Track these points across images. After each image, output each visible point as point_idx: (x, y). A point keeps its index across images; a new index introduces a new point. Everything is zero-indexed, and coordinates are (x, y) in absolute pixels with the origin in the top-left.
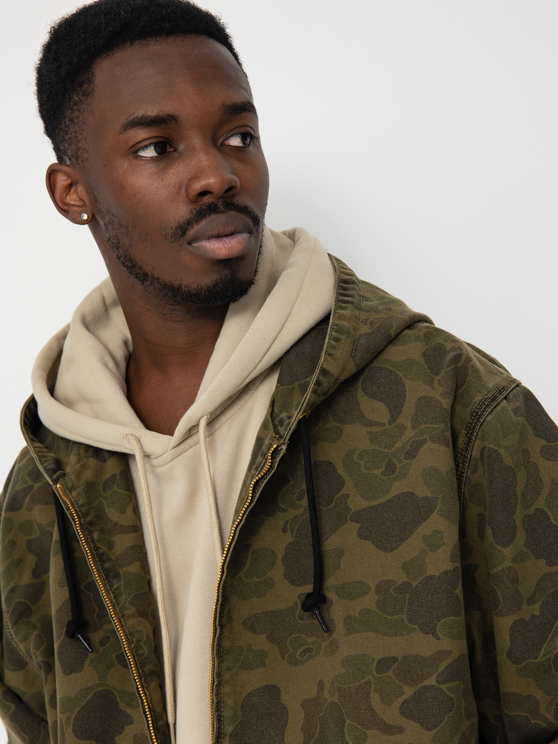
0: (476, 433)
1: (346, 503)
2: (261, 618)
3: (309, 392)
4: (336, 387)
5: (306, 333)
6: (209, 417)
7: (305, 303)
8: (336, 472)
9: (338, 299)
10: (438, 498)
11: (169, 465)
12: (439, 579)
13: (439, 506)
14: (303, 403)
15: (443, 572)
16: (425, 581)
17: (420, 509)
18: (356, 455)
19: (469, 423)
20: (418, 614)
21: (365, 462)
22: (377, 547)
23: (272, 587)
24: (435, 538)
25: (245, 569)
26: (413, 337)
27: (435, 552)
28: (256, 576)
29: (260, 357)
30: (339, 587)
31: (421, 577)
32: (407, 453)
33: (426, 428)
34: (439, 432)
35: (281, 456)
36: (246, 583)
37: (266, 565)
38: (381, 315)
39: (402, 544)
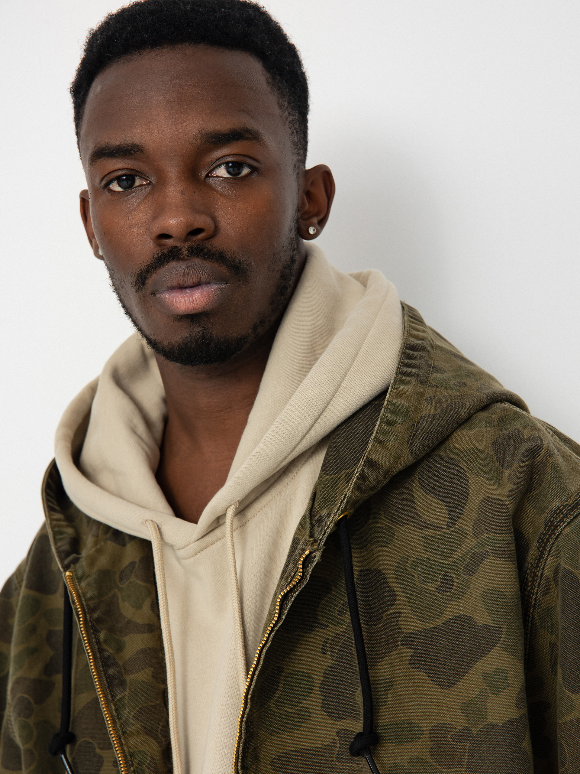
0: (549, 547)
1: (397, 623)
2: (293, 757)
3: (350, 487)
4: (387, 480)
5: (357, 411)
6: (238, 506)
7: (358, 375)
8: (387, 583)
9: (400, 370)
10: (502, 629)
11: (192, 559)
12: (503, 730)
13: (503, 638)
14: (342, 501)
15: (507, 720)
16: (486, 729)
17: (479, 640)
18: (409, 564)
19: (542, 533)
20: (479, 769)
21: (418, 573)
22: (433, 681)
23: (307, 719)
24: (498, 678)
25: (276, 697)
26: (485, 420)
27: (497, 695)
28: (289, 706)
29: (299, 438)
30: (385, 727)
31: (482, 723)
32: (467, 566)
33: (489, 538)
34: (505, 545)
35: (314, 565)
36: (276, 714)
37: (301, 692)
38: (452, 392)
39: (460, 680)
